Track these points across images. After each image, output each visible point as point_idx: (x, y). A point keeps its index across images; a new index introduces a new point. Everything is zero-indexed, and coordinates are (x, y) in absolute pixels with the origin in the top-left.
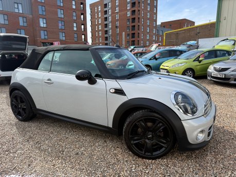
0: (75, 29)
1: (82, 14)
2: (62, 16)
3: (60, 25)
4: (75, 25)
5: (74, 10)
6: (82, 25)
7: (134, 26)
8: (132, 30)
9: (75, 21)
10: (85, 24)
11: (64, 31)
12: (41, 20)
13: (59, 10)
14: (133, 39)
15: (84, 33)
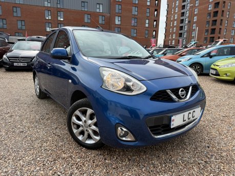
0: (147, 25)
1: (156, 10)
2: (136, 13)
3: (133, 22)
4: (147, 21)
5: (148, 7)
6: (155, 21)
7: (216, 21)
8: (212, 25)
9: (148, 18)
10: (157, 20)
11: (136, 28)
12: (117, 18)
13: (134, 8)
14: (212, 36)
15: (155, 29)
